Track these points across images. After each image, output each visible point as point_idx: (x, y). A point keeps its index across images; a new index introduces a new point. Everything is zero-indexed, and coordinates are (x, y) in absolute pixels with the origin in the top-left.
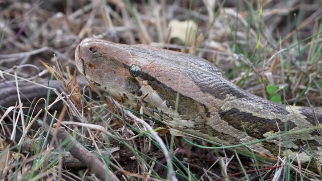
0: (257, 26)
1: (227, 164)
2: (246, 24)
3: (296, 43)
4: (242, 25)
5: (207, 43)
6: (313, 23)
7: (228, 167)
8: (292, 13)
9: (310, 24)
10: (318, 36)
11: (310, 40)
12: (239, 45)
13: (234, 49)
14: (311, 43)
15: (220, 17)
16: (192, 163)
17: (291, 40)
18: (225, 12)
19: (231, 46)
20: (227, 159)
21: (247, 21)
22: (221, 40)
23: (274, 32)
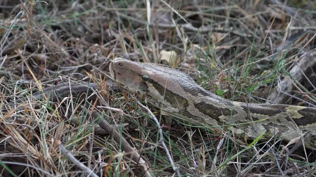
0: (212, 55)
1: (192, 135)
2: (206, 54)
3: (234, 66)
4: (203, 54)
5: (182, 64)
6: (244, 55)
7: (193, 138)
8: (232, 48)
9: (242, 55)
10: (247, 62)
11: (242, 64)
12: (201, 65)
13: (198, 68)
14: (243, 66)
15: (191, 49)
16: (171, 134)
17: (231, 64)
18: (193, 46)
19: (196, 67)
20: (192, 132)
21: (206, 52)
22: (190, 62)
23: (221, 59)
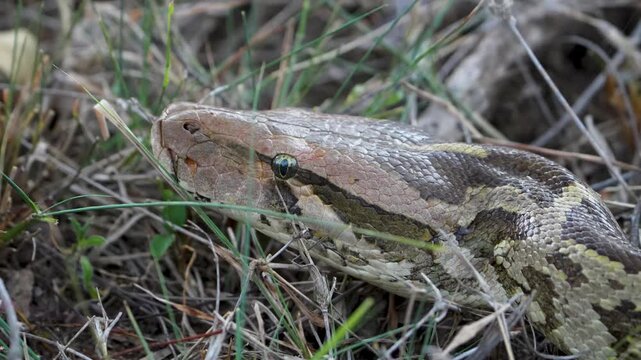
0: (165, 38)
1: (108, 331)
2: (141, 34)
3: (245, 73)
4: (134, 36)
5: (60, 75)
6: (282, 32)
7: (112, 341)
8: (236, 11)
9: (274, 33)
10: (293, 59)
11: (277, 67)
12: (127, 80)
13: (117, 88)
14: (279, 74)
15: (86, 22)
16: (31, 332)
17: (235, 68)
18: (94, 9)
19: (111, 83)
20: (106, 319)
21: (144, 29)
22: (88, 68)
23: (202, 51)
